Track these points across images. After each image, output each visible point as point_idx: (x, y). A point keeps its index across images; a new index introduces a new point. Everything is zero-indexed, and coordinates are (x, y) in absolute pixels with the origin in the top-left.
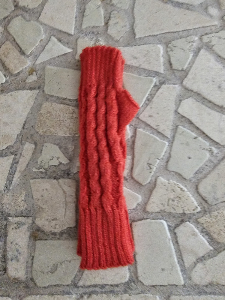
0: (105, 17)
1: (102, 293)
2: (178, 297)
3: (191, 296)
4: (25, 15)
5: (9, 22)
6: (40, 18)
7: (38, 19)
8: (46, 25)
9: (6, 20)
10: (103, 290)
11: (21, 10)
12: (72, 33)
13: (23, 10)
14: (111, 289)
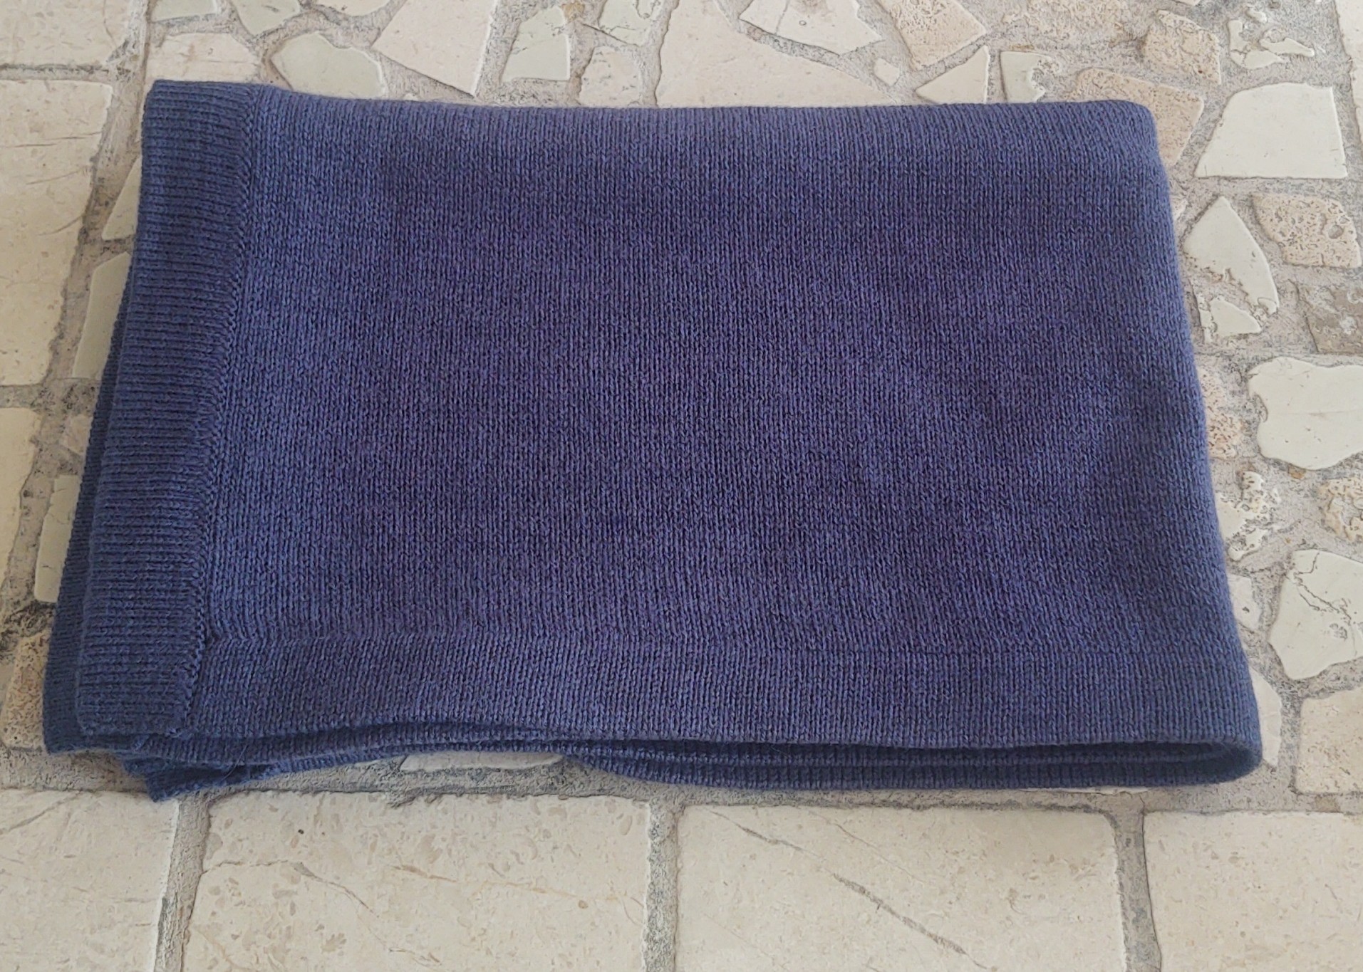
0: (572, 60)
1: (476, 791)
2: (710, 807)
3: (750, 807)
4: (333, 30)
5: (280, 45)
6: (376, 44)
7: (372, 44)
8: (392, 62)
9: (273, 37)
10: (481, 785)
11: (322, 18)
12: (473, 93)
13: (327, 18)
14: (506, 781)
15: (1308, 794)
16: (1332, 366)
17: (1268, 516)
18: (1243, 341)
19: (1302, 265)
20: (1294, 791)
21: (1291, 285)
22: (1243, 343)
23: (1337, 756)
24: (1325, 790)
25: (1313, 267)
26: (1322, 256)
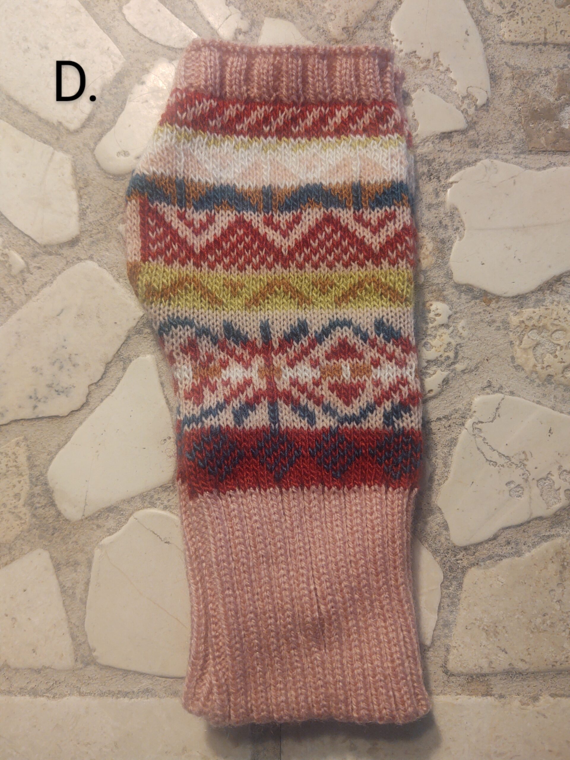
15: (459, 675)
16: (544, 168)
17: (451, 354)
18: (446, 140)
19: (522, 43)
20: (446, 672)
21: (508, 70)
22: (446, 145)
23: (496, 633)
24: (479, 670)
25: (534, 45)
26: (546, 30)
